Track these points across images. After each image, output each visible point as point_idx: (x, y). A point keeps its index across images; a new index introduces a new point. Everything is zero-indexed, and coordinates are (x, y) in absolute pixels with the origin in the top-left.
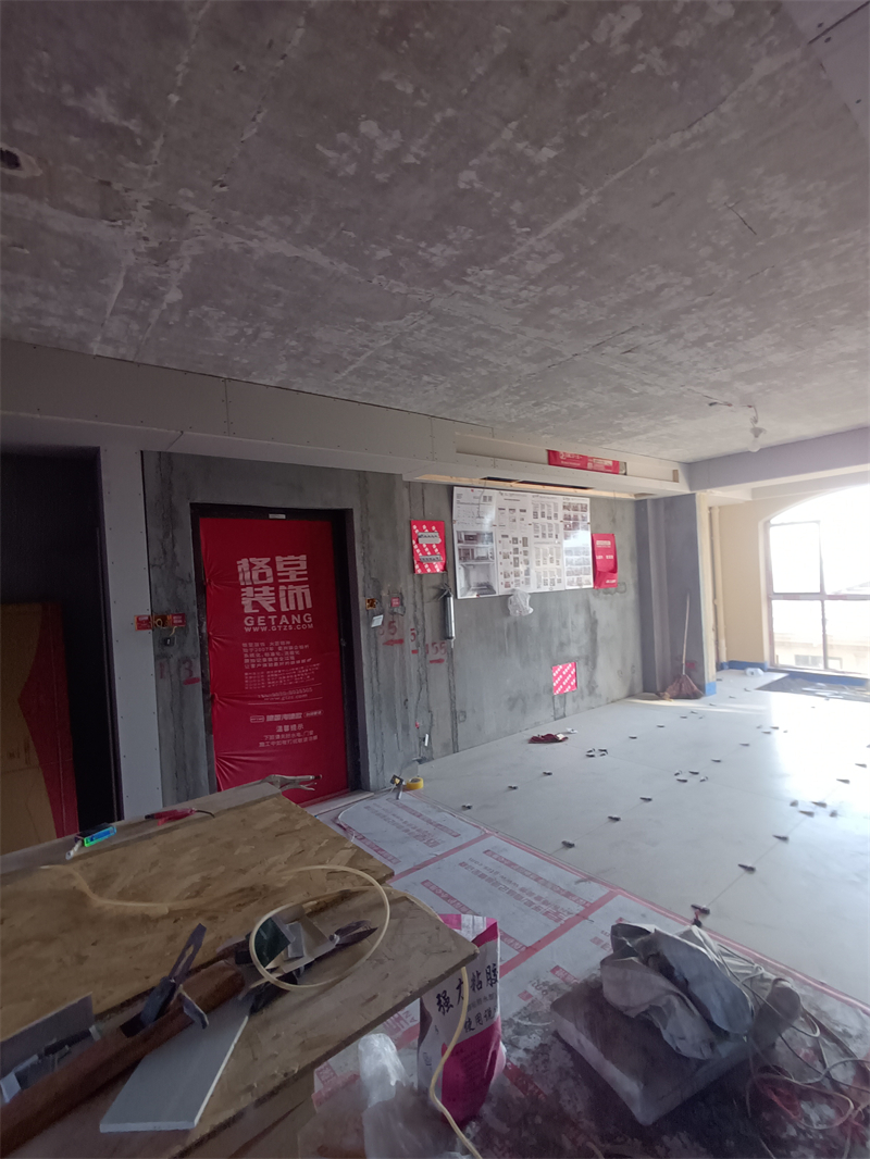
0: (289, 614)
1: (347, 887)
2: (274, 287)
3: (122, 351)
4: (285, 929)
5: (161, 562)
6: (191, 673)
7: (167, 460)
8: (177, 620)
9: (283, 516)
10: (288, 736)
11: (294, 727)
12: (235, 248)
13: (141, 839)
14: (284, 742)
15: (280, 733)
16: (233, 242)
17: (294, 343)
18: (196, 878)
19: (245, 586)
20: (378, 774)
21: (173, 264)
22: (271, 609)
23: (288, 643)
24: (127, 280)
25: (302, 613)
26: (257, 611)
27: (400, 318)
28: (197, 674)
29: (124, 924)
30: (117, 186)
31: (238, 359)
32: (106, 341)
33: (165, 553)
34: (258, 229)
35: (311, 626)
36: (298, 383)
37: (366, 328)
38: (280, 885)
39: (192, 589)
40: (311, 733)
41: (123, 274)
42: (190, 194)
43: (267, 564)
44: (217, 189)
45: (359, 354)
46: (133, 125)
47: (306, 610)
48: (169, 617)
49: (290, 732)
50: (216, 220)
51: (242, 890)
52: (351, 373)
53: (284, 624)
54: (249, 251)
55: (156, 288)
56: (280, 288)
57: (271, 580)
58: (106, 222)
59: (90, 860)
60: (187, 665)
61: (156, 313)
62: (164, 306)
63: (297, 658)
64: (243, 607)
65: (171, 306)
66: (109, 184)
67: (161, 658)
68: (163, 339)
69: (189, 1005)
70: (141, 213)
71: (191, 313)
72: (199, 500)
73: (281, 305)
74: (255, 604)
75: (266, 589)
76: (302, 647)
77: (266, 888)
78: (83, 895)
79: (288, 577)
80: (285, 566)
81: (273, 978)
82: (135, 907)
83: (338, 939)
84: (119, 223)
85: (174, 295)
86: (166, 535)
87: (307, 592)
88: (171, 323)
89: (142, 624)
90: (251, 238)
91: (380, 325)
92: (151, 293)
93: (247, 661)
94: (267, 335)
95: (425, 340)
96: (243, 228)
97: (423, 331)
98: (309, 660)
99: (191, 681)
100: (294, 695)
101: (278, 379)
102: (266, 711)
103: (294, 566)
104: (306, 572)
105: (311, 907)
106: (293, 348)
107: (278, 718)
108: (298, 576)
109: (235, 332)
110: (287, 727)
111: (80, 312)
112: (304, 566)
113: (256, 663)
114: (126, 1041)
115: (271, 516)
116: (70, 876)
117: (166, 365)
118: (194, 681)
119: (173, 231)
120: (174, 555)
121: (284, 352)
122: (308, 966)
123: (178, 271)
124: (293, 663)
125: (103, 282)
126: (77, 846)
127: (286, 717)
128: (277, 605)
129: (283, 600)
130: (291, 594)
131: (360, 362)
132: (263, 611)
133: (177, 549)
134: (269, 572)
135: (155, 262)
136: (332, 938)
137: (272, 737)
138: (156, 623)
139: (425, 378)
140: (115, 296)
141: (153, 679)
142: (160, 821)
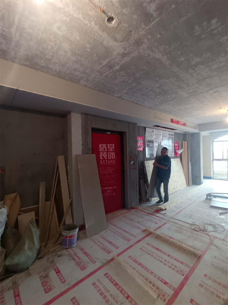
0: (110, 160)
5: (84, 144)
9: (110, 133)
14: (108, 195)
19: (101, 152)
21: (125, 58)
23: (110, 168)
25: (113, 160)
33: (85, 141)
35: (115, 164)
37: (157, 81)
39: (91, 151)
40: (114, 193)
41: (110, 60)
42: (150, 37)
45: (148, 89)
50: (149, 46)
52: (140, 94)
53: (109, 163)
54: (149, 56)
55: (114, 65)
56: (146, 68)
61: (107, 73)
63: (112, 172)
64: (100, 157)
65: (113, 71)
66: (131, 32)
71: (117, 73)
72: (94, 127)
73: (142, 73)
74: (103, 157)
75: (105, 153)
76: (113, 169)
79: (110, 150)
86: (86, 137)
87: (114, 154)
88: (108, 76)
90: (153, 52)
91: (161, 81)
92: (111, 67)
98: (115, 173)
100: (111, 182)
102: (104, 186)
103: (112, 147)
104: (114, 149)
110: (109, 191)
112: (114, 147)
113: (103, 173)
115: (107, 133)
127: (109, 188)
128: (107, 157)
130: (111, 154)
133: (88, 140)
134: (106, 148)
139: (158, 97)
140: (101, 66)
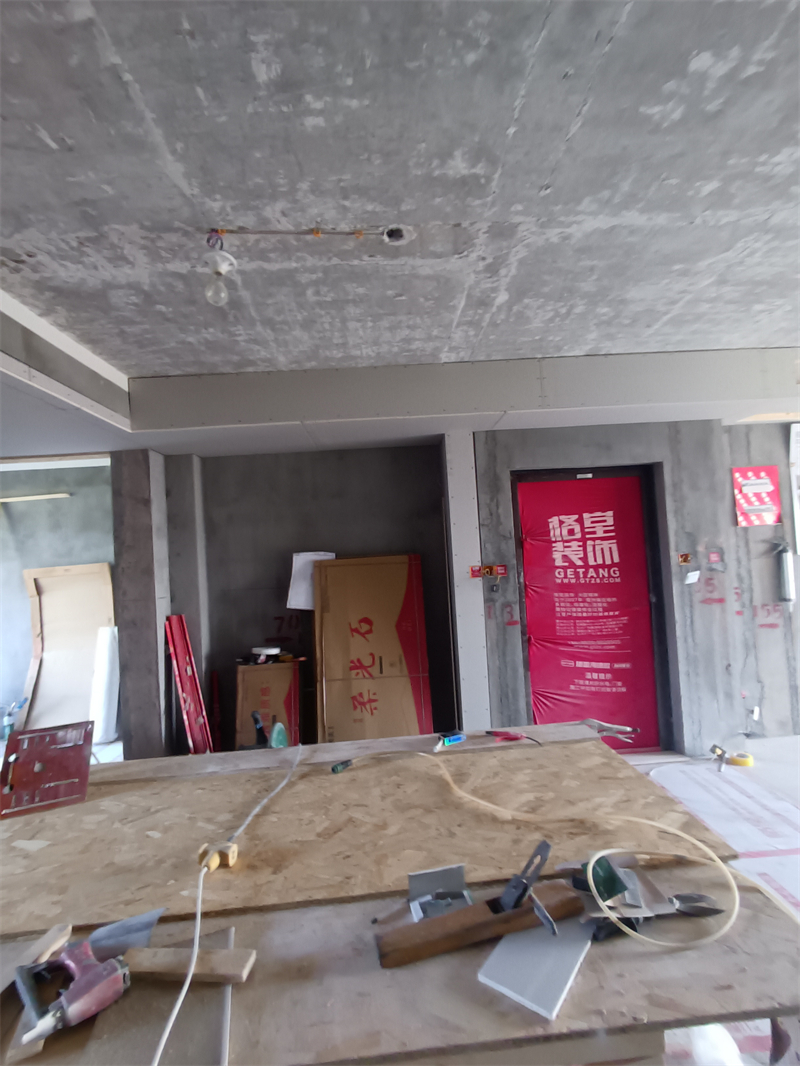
0: (596, 568)
1: (681, 853)
2: (589, 263)
3: (462, 354)
4: (621, 872)
5: (488, 523)
6: (512, 616)
7: (492, 437)
8: (501, 570)
9: (590, 476)
10: (597, 683)
11: (602, 676)
12: (555, 240)
13: (485, 750)
14: (593, 689)
15: (589, 680)
16: (553, 235)
17: (605, 310)
18: (530, 796)
19: (555, 542)
20: (694, 739)
21: (503, 272)
22: (580, 563)
23: (596, 595)
24: (469, 296)
25: (609, 567)
26: (566, 564)
27: (727, 250)
28: (517, 617)
29: (480, 817)
30: (465, 224)
31: (551, 338)
32: (451, 349)
33: (491, 514)
34: (578, 213)
35: (618, 580)
36: (607, 347)
37: (684, 273)
38: (610, 827)
39: (512, 543)
40: (620, 684)
41: (466, 292)
42: (519, 207)
43: (576, 521)
44: (544, 193)
45: (674, 302)
46: (479, 170)
47: (613, 565)
48: (495, 568)
49: (599, 680)
50: (540, 221)
51: (572, 820)
52: (666, 324)
53: (592, 577)
54: (567, 238)
55: (489, 297)
56: (595, 262)
57: (579, 536)
58: (456, 256)
59: (450, 757)
60: (508, 609)
61: (487, 317)
62: (494, 309)
63: (605, 610)
64: (554, 560)
65: (499, 308)
66: (459, 225)
67: (489, 601)
68: (492, 337)
69: (539, 909)
70: (482, 238)
71: (515, 308)
72: (518, 467)
73: (594, 277)
74: (565, 558)
75: (575, 545)
76: (609, 600)
77: (595, 826)
78: (447, 784)
79: (594, 533)
80: (592, 522)
81: (613, 916)
82: (484, 805)
83: (677, 904)
84: (465, 253)
85: (502, 297)
86: (492, 500)
87: (615, 548)
88: (499, 322)
89: (475, 573)
90: (569, 225)
91: (702, 264)
92: (484, 302)
93: (558, 609)
94: (579, 310)
95: (759, 264)
96: (562, 219)
97: (757, 255)
98: (617, 613)
99: (512, 623)
100: (603, 645)
101: (589, 347)
102: (575, 657)
103: (603, 521)
104: (612, 528)
105: (645, 860)
106: (604, 315)
107: (586, 665)
108: (605, 532)
109: (551, 314)
110: (596, 676)
111: (435, 332)
112: (610, 521)
113: (566, 612)
114: (491, 916)
115: (579, 476)
116: (437, 765)
117: (493, 358)
118: (515, 623)
119: (505, 244)
120: (498, 516)
121: (595, 321)
122: (647, 919)
123: (506, 276)
124: (601, 614)
125: (451, 304)
126: (441, 743)
127: (595, 665)
128: (585, 559)
129: (590, 555)
130: (598, 548)
131: (676, 310)
132: (572, 565)
133: (500, 510)
134: (577, 528)
135: (489, 275)
136: (671, 901)
137: (581, 682)
138: (485, 571)
139: (758, 307)
140: (459, 312)
141: (483, 619)
142: (498, 738)
